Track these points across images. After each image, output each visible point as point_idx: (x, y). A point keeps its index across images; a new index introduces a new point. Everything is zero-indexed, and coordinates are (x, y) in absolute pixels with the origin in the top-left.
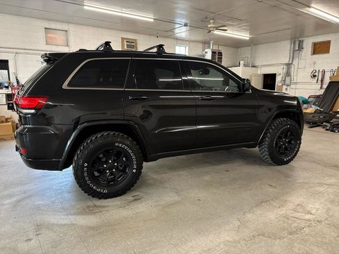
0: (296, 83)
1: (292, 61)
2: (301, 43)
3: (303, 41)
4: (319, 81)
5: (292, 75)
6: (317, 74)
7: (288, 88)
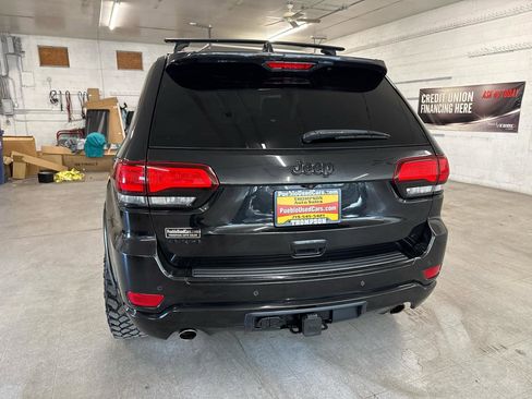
0: (24, 112)
1: (8, 71)
2: (17, 43)
3: (19, 40)
4: (65, 108)
5: (13, 96)
6: (58, 97)
7: (10, 119)
